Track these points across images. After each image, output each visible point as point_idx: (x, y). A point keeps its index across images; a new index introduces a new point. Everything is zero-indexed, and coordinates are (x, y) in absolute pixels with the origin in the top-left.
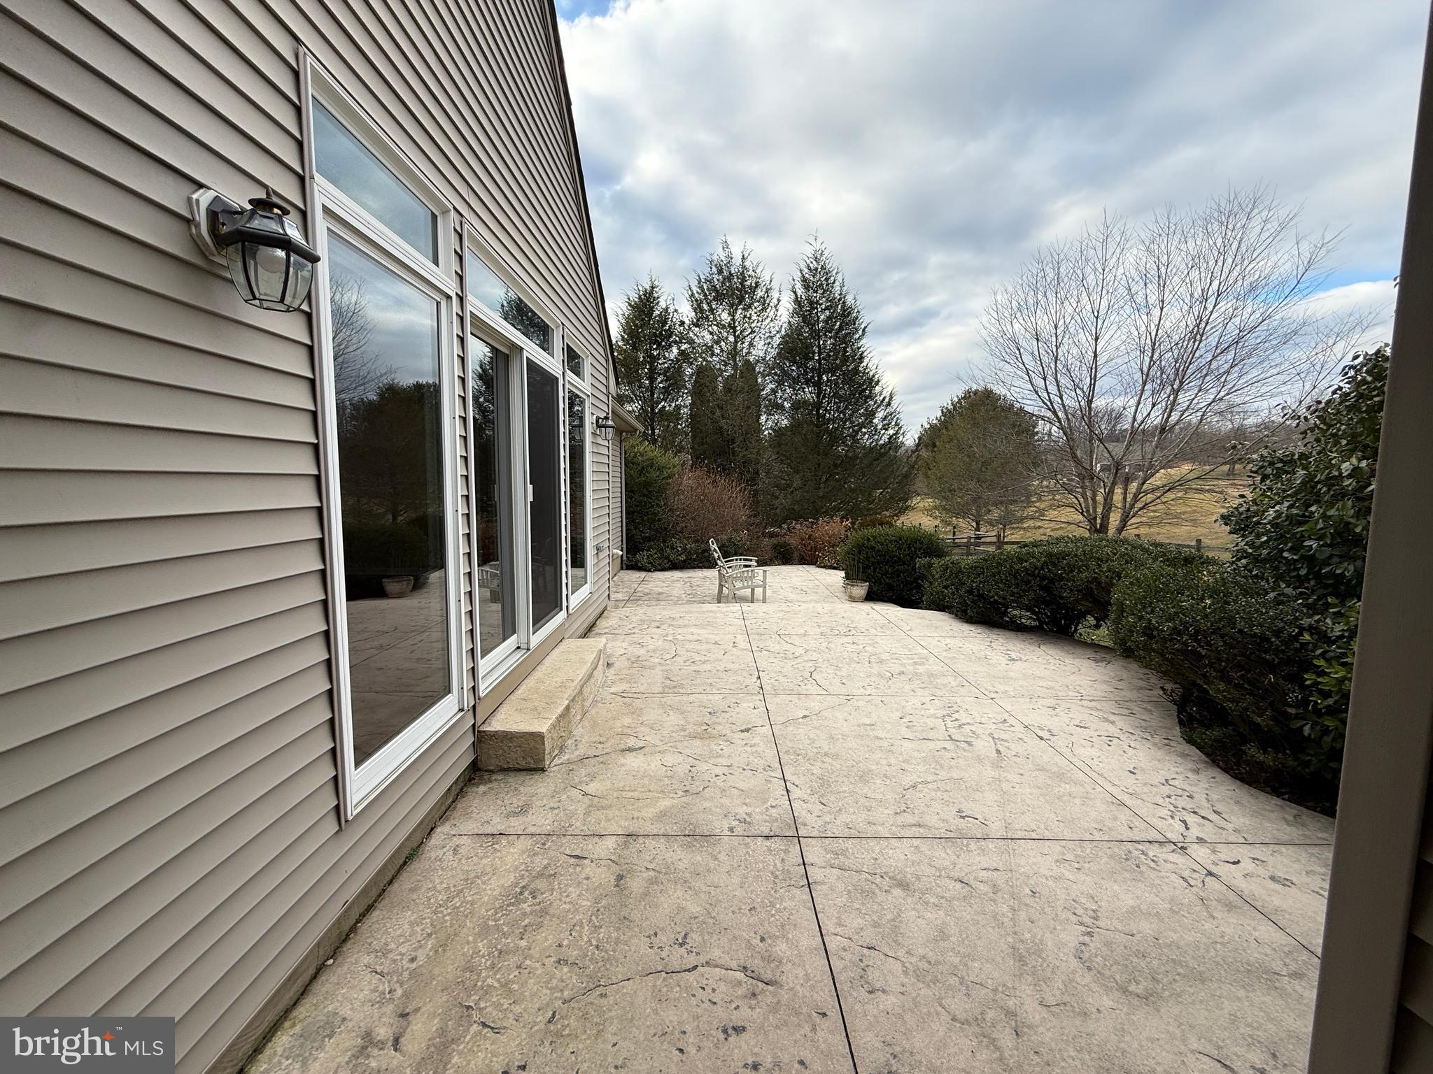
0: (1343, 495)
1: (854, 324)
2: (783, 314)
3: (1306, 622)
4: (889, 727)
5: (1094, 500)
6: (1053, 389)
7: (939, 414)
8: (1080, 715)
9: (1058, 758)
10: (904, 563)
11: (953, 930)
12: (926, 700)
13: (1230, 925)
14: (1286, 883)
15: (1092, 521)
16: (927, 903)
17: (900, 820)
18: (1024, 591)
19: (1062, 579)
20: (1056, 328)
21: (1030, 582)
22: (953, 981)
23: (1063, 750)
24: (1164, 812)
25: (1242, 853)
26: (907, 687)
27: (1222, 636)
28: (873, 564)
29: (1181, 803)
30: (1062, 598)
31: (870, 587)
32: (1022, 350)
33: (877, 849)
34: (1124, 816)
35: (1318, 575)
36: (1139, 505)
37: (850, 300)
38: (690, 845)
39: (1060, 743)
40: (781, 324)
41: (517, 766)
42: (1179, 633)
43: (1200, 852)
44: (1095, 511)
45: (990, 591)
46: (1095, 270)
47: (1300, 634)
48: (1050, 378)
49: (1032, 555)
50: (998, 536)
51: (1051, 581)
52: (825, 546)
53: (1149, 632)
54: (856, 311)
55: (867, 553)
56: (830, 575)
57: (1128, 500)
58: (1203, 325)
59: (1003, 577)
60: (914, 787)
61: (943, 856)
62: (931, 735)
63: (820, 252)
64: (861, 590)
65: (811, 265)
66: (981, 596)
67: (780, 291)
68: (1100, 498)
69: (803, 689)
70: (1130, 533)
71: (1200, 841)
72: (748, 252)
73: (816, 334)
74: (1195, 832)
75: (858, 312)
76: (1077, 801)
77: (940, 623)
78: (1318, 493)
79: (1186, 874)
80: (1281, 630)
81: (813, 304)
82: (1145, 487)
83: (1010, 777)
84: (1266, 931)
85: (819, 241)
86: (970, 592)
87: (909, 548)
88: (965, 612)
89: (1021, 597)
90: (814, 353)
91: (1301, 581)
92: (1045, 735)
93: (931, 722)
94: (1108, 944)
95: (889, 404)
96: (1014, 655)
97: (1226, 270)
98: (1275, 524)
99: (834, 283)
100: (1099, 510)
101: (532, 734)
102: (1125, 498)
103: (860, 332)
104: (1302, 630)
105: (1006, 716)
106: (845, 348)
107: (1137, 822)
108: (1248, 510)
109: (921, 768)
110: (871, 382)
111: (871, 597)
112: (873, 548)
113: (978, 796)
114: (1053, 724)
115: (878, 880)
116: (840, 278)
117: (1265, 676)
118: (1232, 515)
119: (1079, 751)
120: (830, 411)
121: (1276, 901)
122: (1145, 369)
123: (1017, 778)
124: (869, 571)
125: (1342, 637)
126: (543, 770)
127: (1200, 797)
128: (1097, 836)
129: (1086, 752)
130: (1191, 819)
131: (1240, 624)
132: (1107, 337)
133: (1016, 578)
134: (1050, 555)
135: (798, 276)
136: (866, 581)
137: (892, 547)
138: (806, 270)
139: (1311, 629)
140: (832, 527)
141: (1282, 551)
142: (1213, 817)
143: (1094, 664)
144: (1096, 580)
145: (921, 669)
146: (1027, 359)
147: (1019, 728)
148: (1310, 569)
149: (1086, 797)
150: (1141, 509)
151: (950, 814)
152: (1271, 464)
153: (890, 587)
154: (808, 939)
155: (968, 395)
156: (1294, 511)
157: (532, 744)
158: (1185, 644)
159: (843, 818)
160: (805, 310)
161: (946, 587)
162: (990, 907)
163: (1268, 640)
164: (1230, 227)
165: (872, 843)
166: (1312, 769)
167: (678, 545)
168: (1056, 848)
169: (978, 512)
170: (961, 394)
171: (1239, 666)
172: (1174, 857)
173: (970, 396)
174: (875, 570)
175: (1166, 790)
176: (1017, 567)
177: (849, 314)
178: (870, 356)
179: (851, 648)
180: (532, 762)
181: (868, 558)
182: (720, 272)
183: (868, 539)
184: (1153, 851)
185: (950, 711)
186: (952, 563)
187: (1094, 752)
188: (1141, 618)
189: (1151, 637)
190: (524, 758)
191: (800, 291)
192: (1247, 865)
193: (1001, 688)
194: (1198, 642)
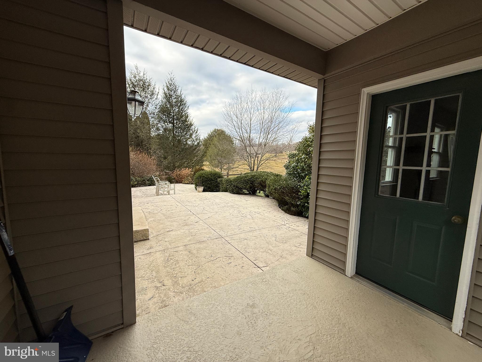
0: (302, 162)
1: (185, 105)
2: (160, 98)
3: (298, 184)
4: (229, 216)
5: (251, 162)
6: (241, 132)
7: (207, 135)
8: (264, 209)
9: (263, 216)
10: (213, 181)
11: (257, 243)
12: (234, 210)
13: (293, 232)
14: (298, 226)
15: (251, 168)
16: (251, 240)
17: (240, 231)
18: (247, 184)
19: (255, 181)
20: (241, 115)
21: (248, 182)
22: (260, 248)
23: (263, 215)
24: (281, 221)
25: (293, 224)
26: (228, 209)
27: (287, 188)
28: (204, 181)
29: (283, 219)
30: (255, 185)
31: (204, 188)
32: (233, 120)
33: (239, 236)
34: (275, 222)
35: (299, 176)
36: (261, 164)
37: (183, 97)
38: (201, 244)
39: (262, 214)
40: (159, 101)
41: (140, 240)
42: (281, 188)
43: (287, 225)
44: (251, 166)
45: (239, 185)
46: (250, 101)
47: (298, 186)
48: (240, 129)
49: (248, 176)
50: (228, 173)
51: (253, 182)
52: (185, 177)
53: (275, 189)
54: (185, 101)
55: (202, 178)
56: (188, 186)
57: (258, 163)
58: (272, 119)
59: (242, 181)
60: (240, 225)
61: (251, 234)
62: (238, 216)
63: (173, 78)
64: (201, 189)
65: (169, 82)
66: (237, 187)
67: (159, 89)
68: (252, 162)
69: (204, 212)
70: (259, 171)
71: (287, 223)
72: (146, 72)
73: (172, 106)
74: (286, 223)
75: (186, 101)
76: (268, 222)
77: (227, 195)
78: (299, 161)
79: (286, 228)
80: (295, 186)
81: (171, 96)
82: (262, 159)
83: (256, 220)
84: (297, 232)
85: (172, 75)
86: (234, 186)
87: (214, 176)
88: (233, 191)
89: (246, 186)
90: (171, 112)
91: (297, 177)
92: (259, 213)
93: (237, 214)
94: (279, 238)
95: (197, 132)
96: (246, 200)
97: (276, 107)
98: (293, 167)
99: (178, 90)
100: (252, 165)
101: (145, 230)
102: (258, 162)
103: (187, 108)
104: (298, 185)
105: (250, 211)
106: (182, 112)
107: (278, 223)
108: (288, 164)
109: (239, 222)
110: (191, 125)
111: (204, 191)
112: (204, 177)
113: (252, 224)
114: (259, 211)
115: (241, 240)
116: (180, 89)
117: (293, 194)
118: (286, 165)
119: (265, 214)
120: (177, 132)
121: (298, 228)
122: (261, 129)
123: (257, 221)
124: (204, 183)
125: (303, 186)
126: (148, 239)
127: (285, 218)
128: (273, 226)
129: (266, 214)
130: (285, 221)
131: (290, 185)
132: (253, 120)
133: (245, 182)
134: (252, 176)
135: (165, 85)
136: (202, 186)
137: (209, 176)
138: (168, 83)
139: (299, 185)
140: (186, 172)
141: (294, 172)
142: (288, 220)
143: (262, 200)
144: (262, 181)
145: (229, 205)
146: (234, 123)
147: (254, 213)
148: (298, 175)
149: (269, 221)
150: (261, 165)
151: (248, 228)
152: (291, 155)
153: (209, 188)
154: (234, 250)
155: (215, 131)
156: (296, 164)
157: (145, 233)
158: (282, 190)
159: (229, 233)
160: (168, 97)
161: (227, 186)
162: (261, 238)
163: (293, 188)
164: (277, 96)
165: (237, 235)
166: (300, 210)
167: (134, 179)
168: (267, 229)
169: (221, 166)
170: (213, 130)
171: (290, 193)
172: (284, 226)
173: (216, 131)
174: (205, 183)
175: (281, 218)
176: (245, 179)
177: (183, 101)
178: (190, 116)
179: (209, 202)
180: (145, 237)
181: (203, 180)
182: (135, 77)
183: (202, 174)
184: (281, 226)
185: (239, 212)
186: (229, 179)
187: (267, 214)
188: (274, 187)
189: (276, 190)
190: (142, 237)
191: (166, 89)
192: (293, 225)
193: (247, 206)
194: (284, 189)
